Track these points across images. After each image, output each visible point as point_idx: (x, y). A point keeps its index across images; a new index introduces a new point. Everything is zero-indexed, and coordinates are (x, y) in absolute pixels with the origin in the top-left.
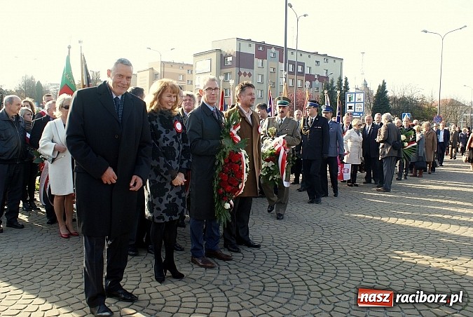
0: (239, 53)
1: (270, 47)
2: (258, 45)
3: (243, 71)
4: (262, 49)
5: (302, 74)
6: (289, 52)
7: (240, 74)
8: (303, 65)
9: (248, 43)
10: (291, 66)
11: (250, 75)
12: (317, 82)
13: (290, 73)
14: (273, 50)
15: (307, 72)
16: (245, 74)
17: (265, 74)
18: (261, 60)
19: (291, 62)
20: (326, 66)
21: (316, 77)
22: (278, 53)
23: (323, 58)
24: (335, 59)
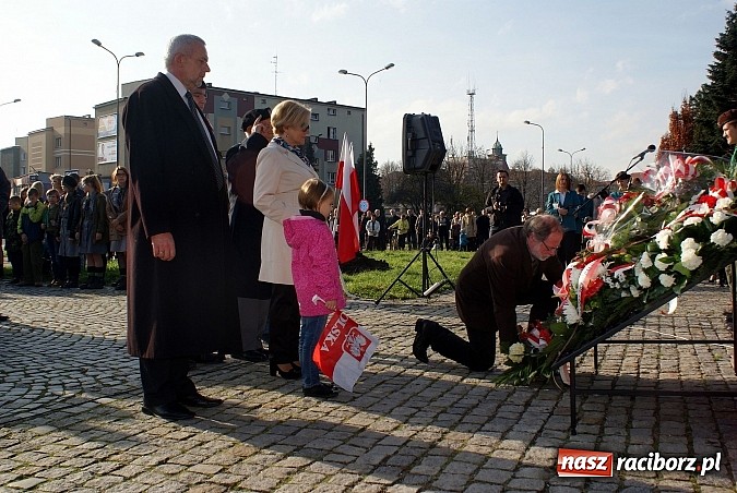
1: (221, 91)
14: (226, 96)
20: (333, 122)
21: (313, 141)
22: (235, 101)
23: (325, 108)
24: (350, 110)
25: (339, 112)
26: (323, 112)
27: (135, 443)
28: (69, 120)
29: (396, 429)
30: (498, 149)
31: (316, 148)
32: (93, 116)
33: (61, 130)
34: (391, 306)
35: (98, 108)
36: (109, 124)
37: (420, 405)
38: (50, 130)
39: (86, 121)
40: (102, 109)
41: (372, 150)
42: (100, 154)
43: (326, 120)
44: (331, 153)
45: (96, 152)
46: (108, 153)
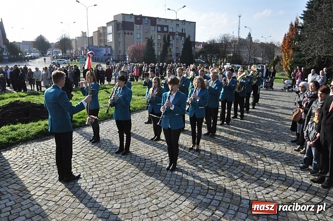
0: (124, 22)
1: (145, 17)
2: (136, 17)
3: (127, 32)
4: (140, 19)
5: (167, 32)
6: (157, 20)
7: (125, 33)
8: (167, 27)
9: (130, 16)
10: (159, 28)
11: (131, 34)
12: (177, 36)
13: (158, 32)
14: (147, 19)
15: (170, 30)
16: (128, 34)
17: (142, 33)
18: (138, 26)
19: (159, 26)
20: (184, 27)
21: (177, 33)
22: (150, 20)
23: (181, 22)
24: (190, 22)
25: (186, 23)
26: (180, 24)
33: (101, 31)
35: (107, 24)
36: (110, 29)
39: (104, 28)
40: (108, 24)
42: (108, 39)
43: (181, 26)
44: (183, 38)
45: (107, 38)
46: (110, 38)
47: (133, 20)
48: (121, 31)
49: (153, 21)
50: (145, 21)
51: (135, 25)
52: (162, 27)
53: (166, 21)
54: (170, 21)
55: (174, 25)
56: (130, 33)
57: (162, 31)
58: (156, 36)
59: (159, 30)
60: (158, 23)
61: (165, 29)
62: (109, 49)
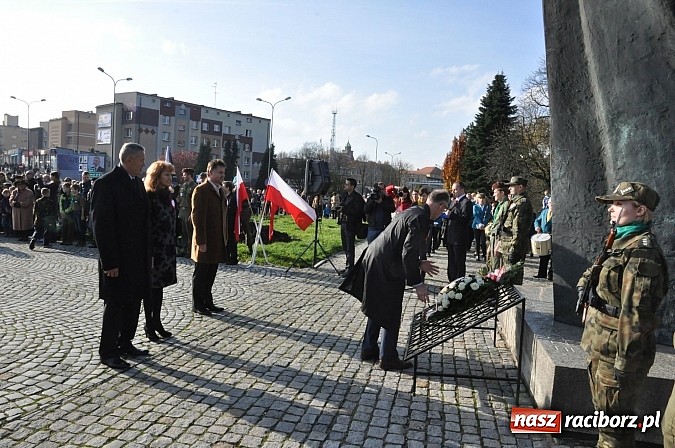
0: (140, 111)
1: (180, 103)
2: (164, 101)
3: (144, 127)
4: (170, 106)
5: (219, 133)
6: (203, 111)
7: (140, 130)
8: (220, 124)
9: (151, 99)
10: (205, 125)
11: (153, 132)
13: (203, 132)
14: (183, 106)
15: (225, 131)
16: (147, 131)
17: (172, 132)
18: (168, 118)
19: (205, 121)
20: (249, 126)
21: (237, 137)
22: (188, 110)
23: (245, 118)
24: (260, 119)
25: (254, 121)
26: (243, 120)
27: (171, 407)
28: (78, 114)
29: (318, 391)
30: (349, 147)
31: (238, 142)
32: (95, 112)
33: (72, 120)
34: (294, 273)
35: (98, 108)
36: (105, 119)
37: (327, 369)
38: (64, 119)
39: (89, 115)
40: (101, 108)
41: (273, 147)
42: (99, 137)
43: (245, 125)
44: (247, 146)
45: (96, 136)
46: (105, 137)
47: (157, 106)
48: (133, 126)
49: (195, 111)
50: (180, 111)
51: (161, 117)
52: (211, 123)
53: (218, 114)
54: (226, 114)
55: (232, 121)
56: (150, 130)
57: (211, 131)
58: (199, 139)
59: (205, 129)
60: (204, 115)
61: (216, 128)
62: (102, 158)
